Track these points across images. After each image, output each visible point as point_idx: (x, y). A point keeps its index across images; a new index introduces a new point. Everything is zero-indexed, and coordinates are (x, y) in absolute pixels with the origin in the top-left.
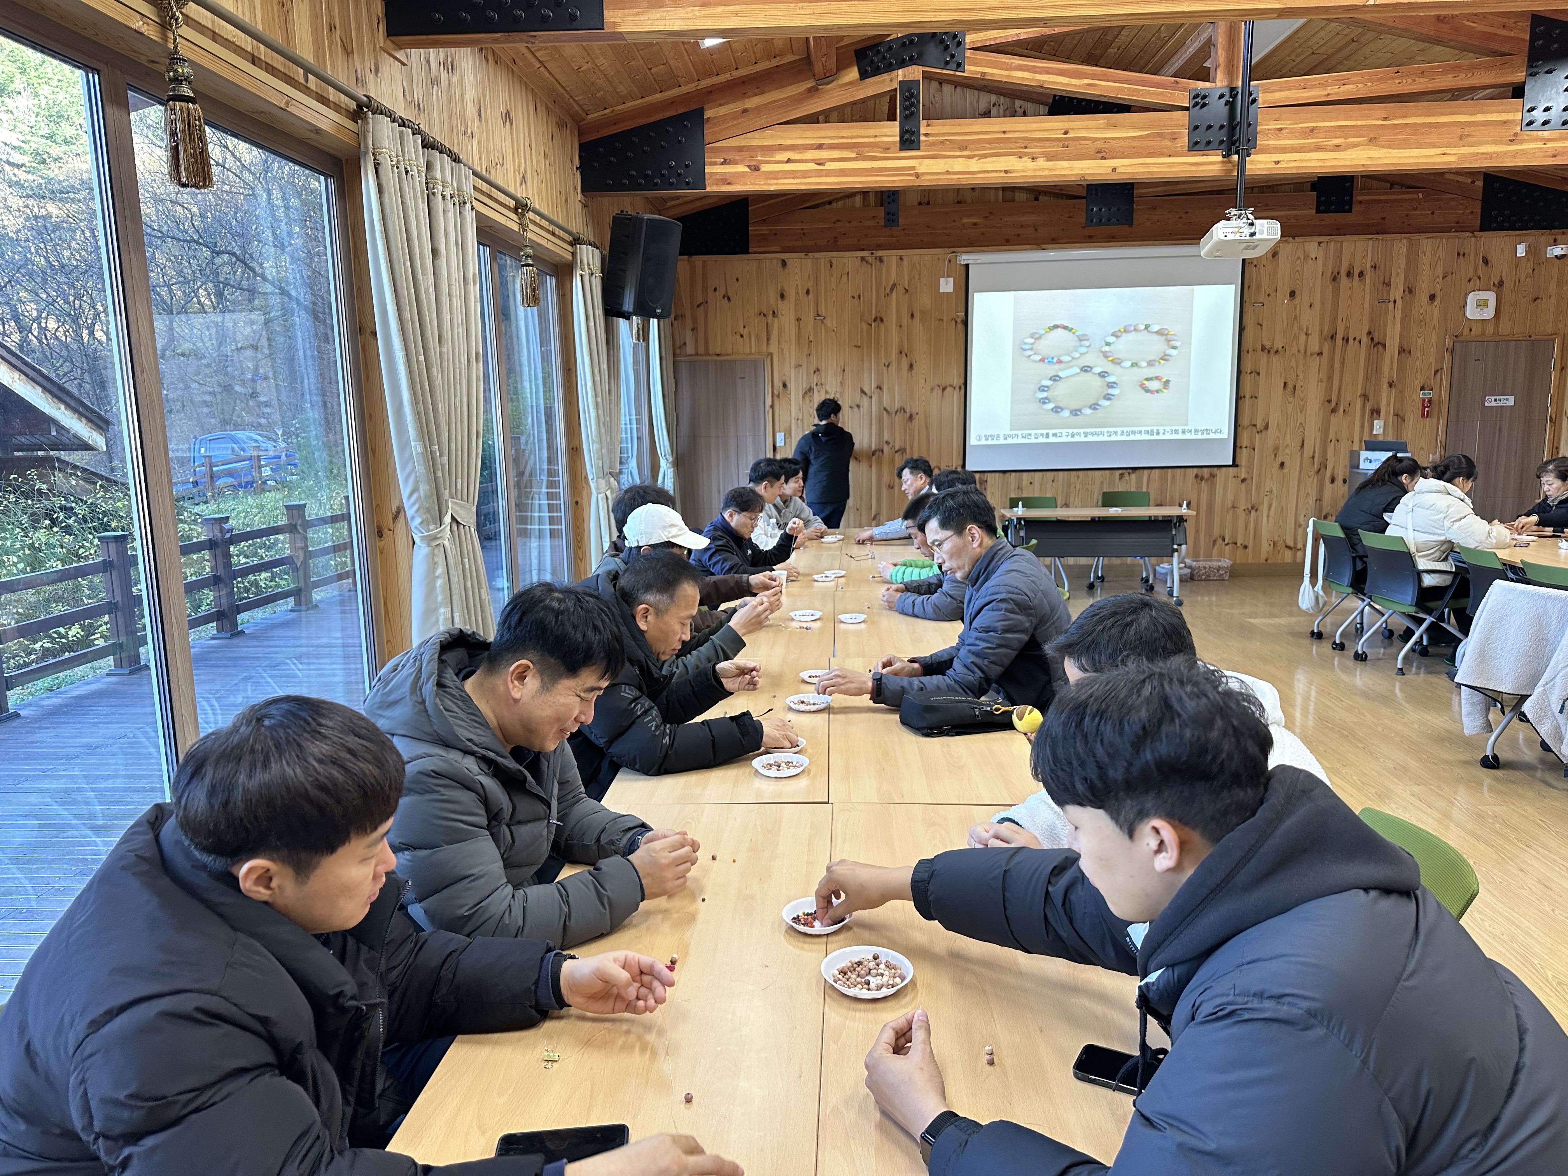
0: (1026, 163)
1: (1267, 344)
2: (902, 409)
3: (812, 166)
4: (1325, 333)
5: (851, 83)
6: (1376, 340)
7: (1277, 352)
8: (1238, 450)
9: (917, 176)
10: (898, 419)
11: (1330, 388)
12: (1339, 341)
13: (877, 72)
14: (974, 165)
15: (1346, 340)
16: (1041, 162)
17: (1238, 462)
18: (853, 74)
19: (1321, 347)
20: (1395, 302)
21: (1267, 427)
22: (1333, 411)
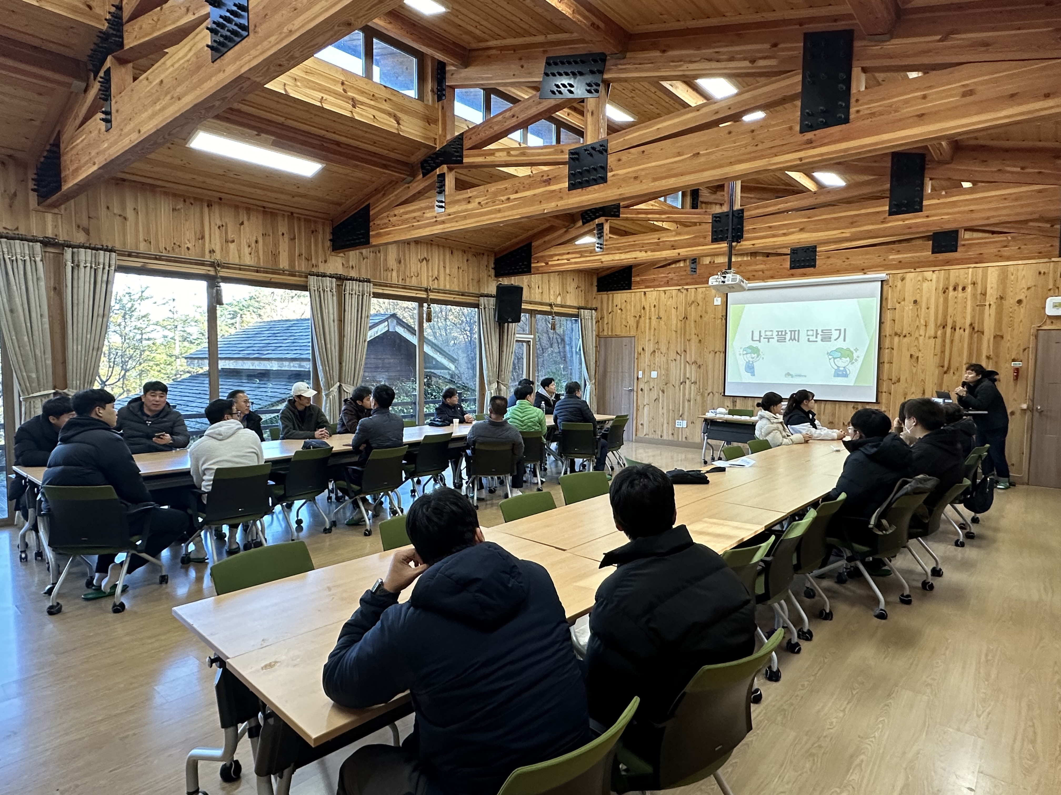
0: (643, 254)
1: (899, 332)
2: (695, 362)
3: (566, 261)
4: (938, 324)
5: (579, 227)
6: (976, 329)
7: (905, 336)
8: (880, 394)
9: (602, 262)
10: (693, 366)
11: (942, 359)
12: (949, 330)
13: (588, 221)
14: (623, 256)
15: (954, 328)
16: (649, 253)
17: (880, 400)
18: (580, 223)
19: (936, 332)
20: (990, 305)
21: (899, 380)
22: (945, 373)
